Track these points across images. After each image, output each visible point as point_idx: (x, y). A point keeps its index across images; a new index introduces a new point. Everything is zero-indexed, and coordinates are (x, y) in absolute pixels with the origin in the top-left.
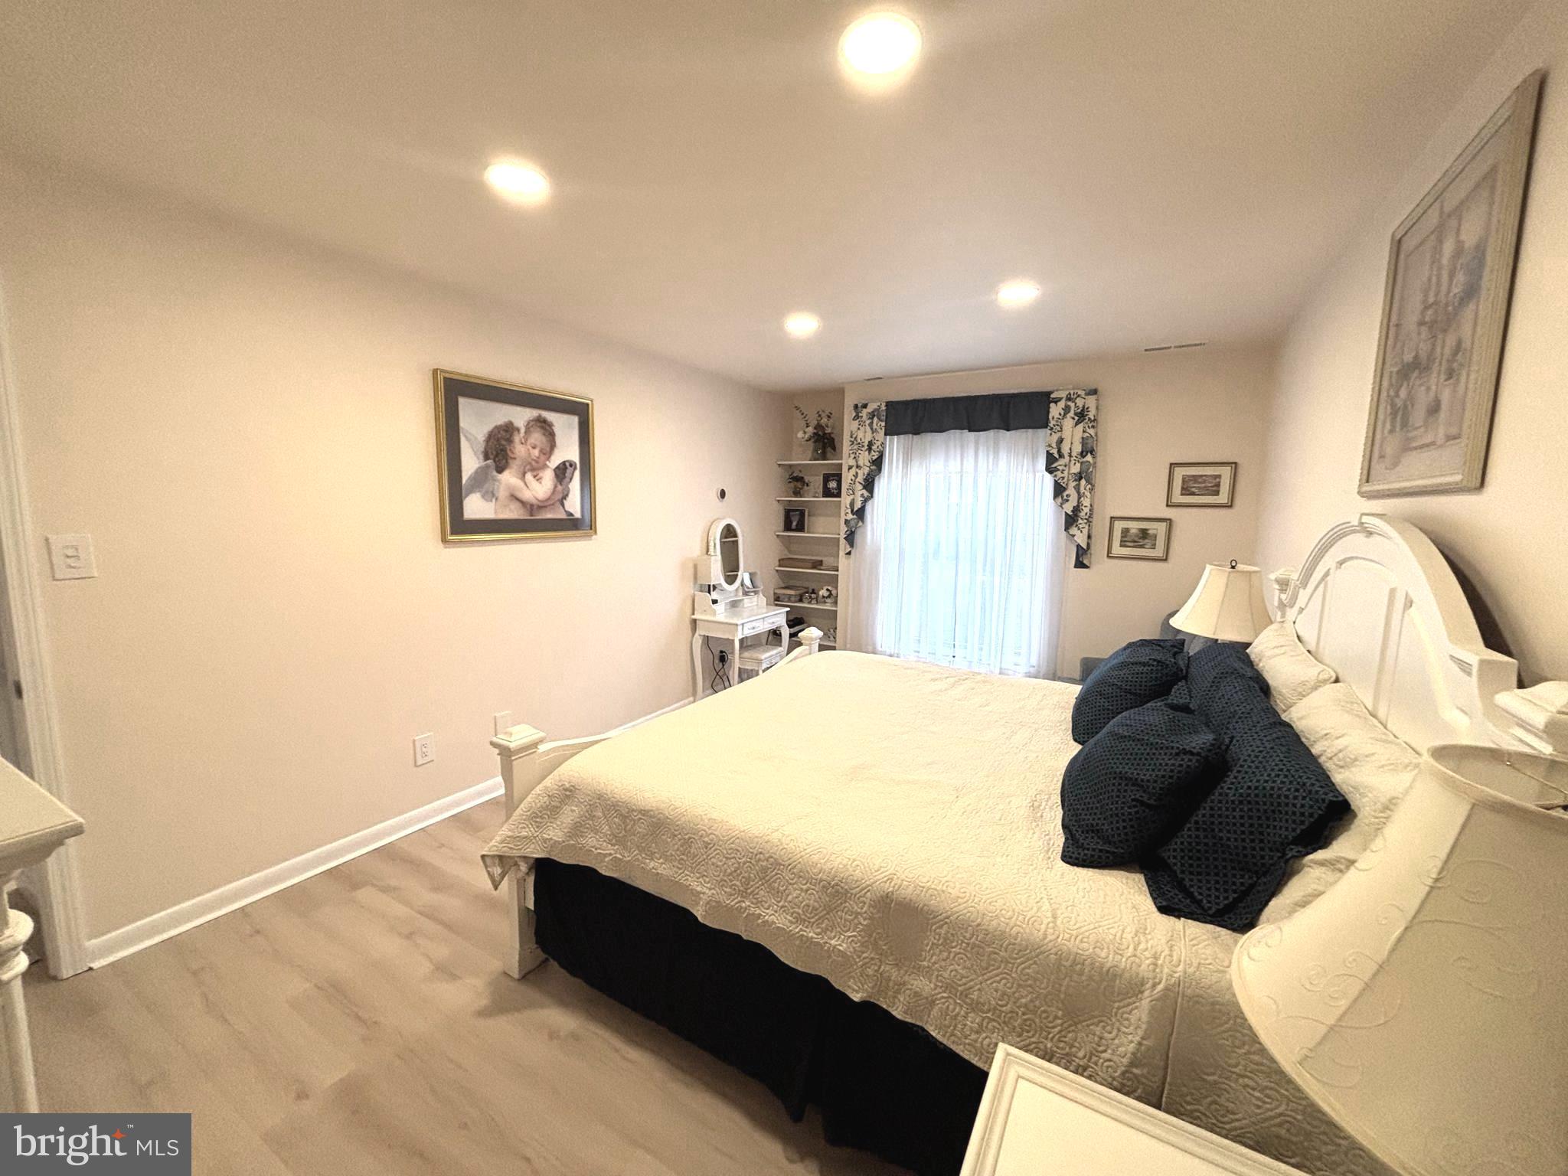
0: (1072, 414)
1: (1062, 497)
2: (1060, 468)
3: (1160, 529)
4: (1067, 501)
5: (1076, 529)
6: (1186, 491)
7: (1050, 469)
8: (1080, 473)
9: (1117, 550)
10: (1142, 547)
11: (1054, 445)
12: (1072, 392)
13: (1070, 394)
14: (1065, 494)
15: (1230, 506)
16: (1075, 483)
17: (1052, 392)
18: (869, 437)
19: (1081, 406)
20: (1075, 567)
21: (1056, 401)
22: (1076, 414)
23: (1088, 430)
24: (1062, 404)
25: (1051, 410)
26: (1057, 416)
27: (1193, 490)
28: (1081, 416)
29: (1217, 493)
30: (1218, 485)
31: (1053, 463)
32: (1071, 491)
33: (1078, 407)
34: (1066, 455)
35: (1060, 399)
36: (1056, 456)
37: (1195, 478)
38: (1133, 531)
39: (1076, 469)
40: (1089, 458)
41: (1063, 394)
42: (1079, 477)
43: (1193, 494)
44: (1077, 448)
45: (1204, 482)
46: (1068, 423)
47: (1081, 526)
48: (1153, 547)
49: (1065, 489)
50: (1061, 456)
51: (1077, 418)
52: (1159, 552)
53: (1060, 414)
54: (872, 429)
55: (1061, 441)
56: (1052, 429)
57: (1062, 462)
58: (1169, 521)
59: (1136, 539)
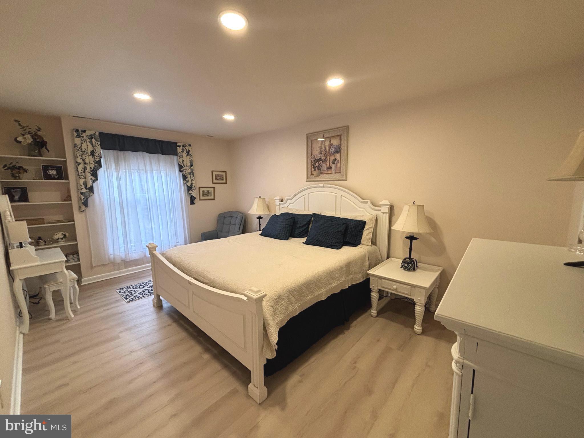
0: (185, 152)
1: (186, 181)
2: (184, 170)
3: (211, 190)
4: (188, 182)
5: (192, 191)
6: (217, 179)
7: (181, 171)
8: (191, 172)
9: (202, 198)
10: (208, 196)
11: (181, 162)
12: (184, 144)
13: (183, 145)
14: (187, 180)
15: (226, 183)
16: (190, 176)
17: (177, 143)
18: (90, 149)
19: (188, 150)
20: (191, 204)
21: (179, 146)
22: (186, 152)
23: (191, 158)
24: (181, 148)
25: (178, 149)
26: (180, 152)
27: (218, 179)
28: (188, 153)
29: (223, 180)
30: (223, 177)
31: (181, 169)
32: (189, 178)
33: (187, 150)
34: (186, 166)
35: (180, 146)
36: (183, 166)
37: (218, 175)
38: (205, 191)
39: (189, 171)
40: (192, 167)
41: (181, 144)
42: (190, 174)
43: (218, 180)
44: (189, 164)
45: (220, 176)
46: (184, 155)
47: (193, 190)
48: (211, 196)
49: (187, 178)
50: (185, 166)
51: (187, 154)
52: (212, 197)
53: (181, 151)
54: (92, 145)
55: (183, 161)
56: (179, 156)
57: (184, 168)
58: (214, 188)
59: (207, 194)
